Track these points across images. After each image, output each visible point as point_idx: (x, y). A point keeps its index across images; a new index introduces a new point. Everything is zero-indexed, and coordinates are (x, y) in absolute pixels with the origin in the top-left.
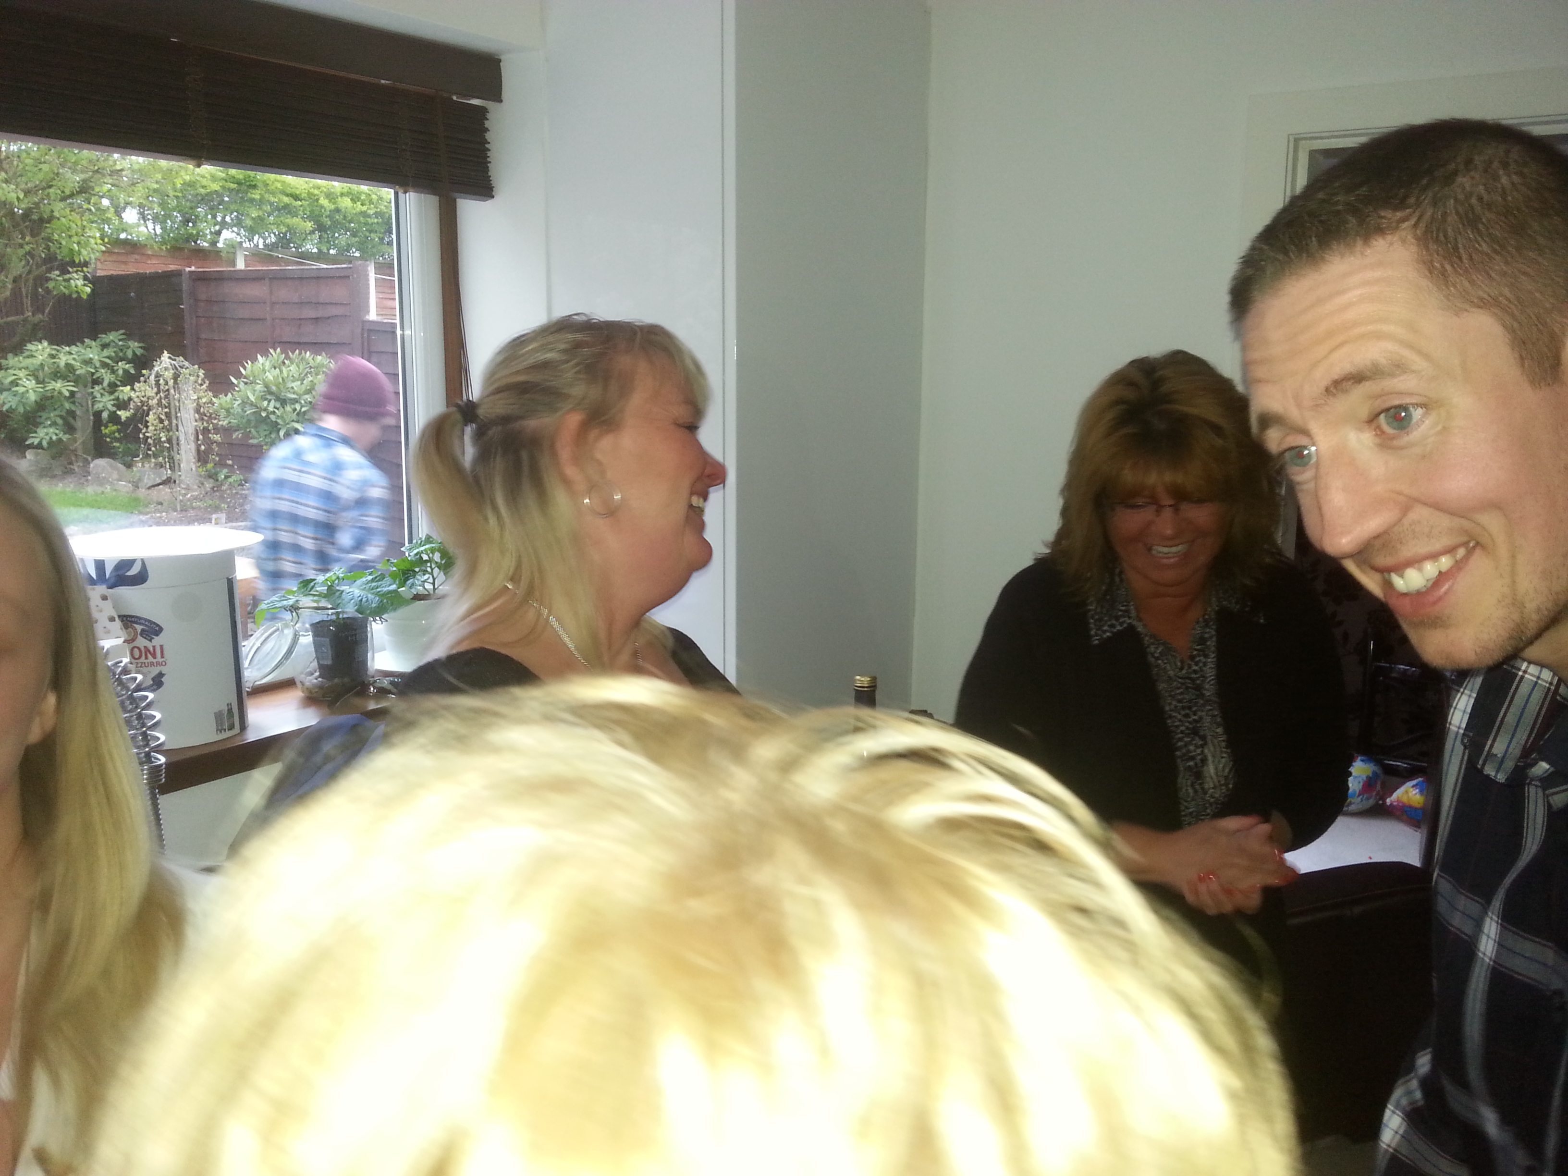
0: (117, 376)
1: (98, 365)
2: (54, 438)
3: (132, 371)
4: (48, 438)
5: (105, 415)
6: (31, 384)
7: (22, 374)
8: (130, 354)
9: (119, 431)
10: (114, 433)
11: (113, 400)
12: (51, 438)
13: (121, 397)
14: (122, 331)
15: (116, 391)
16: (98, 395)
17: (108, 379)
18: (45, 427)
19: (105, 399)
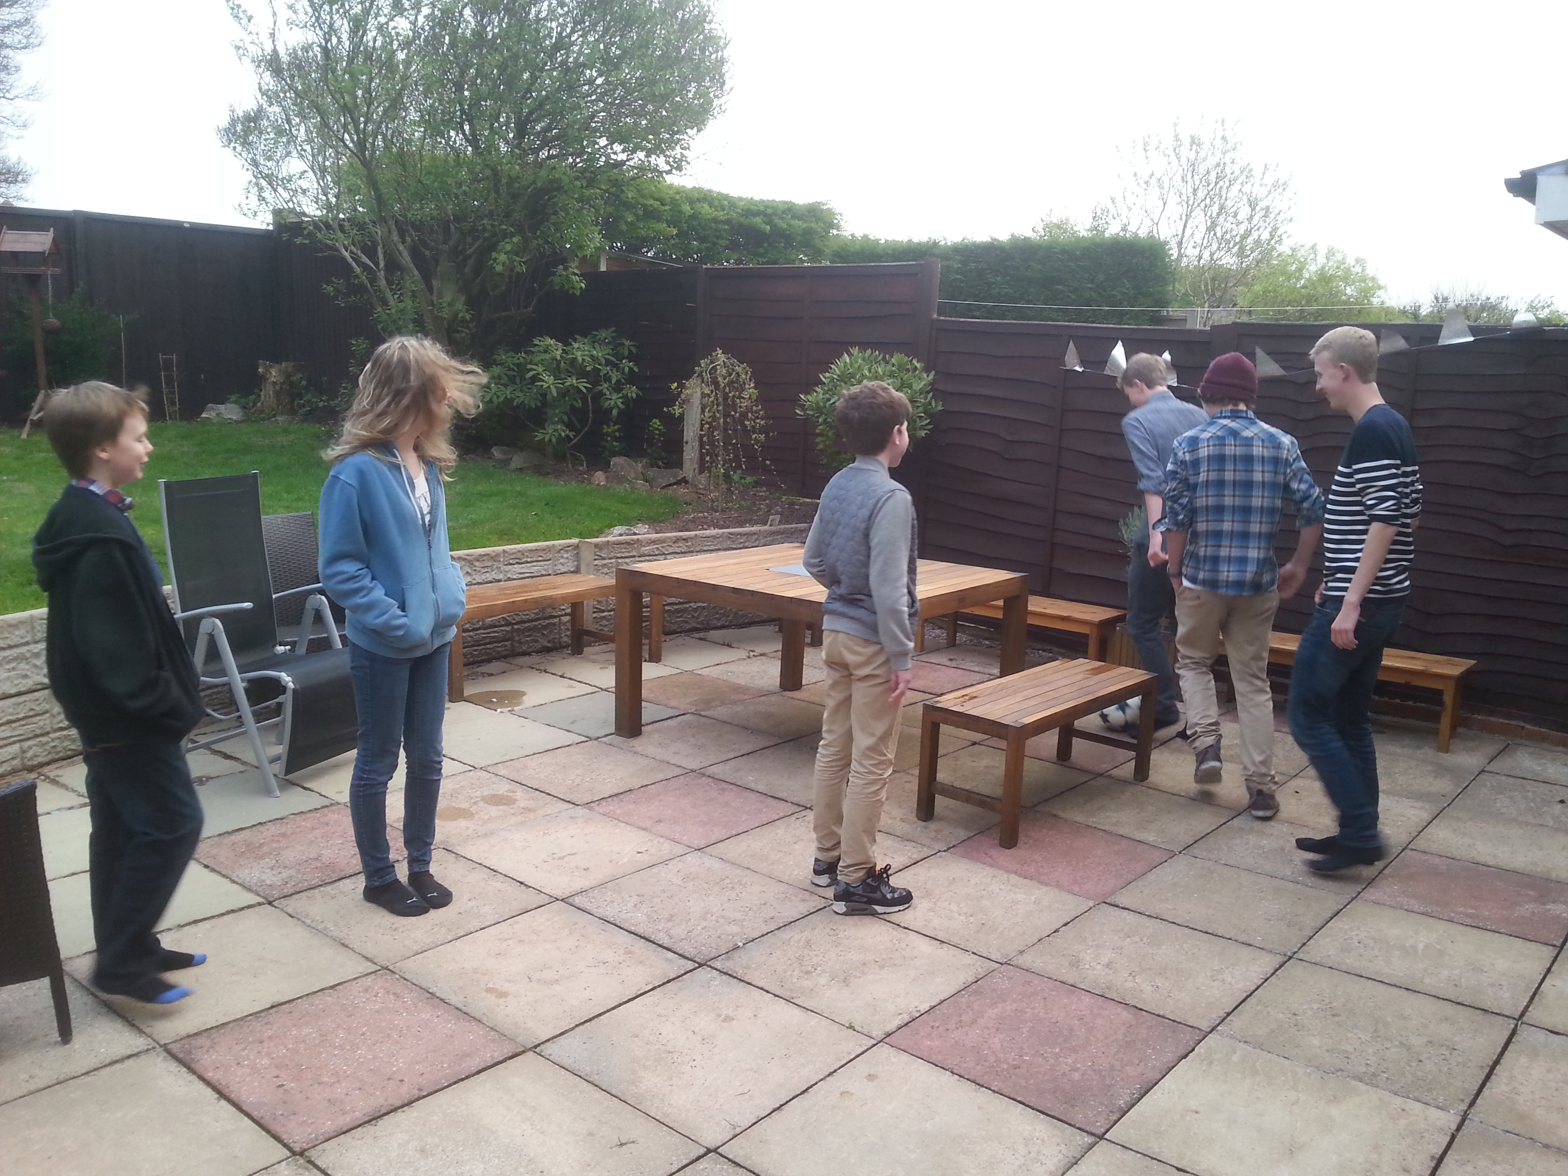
0: (623, 373)
1: (603, 362)
2: (563, 434)
3: (636, 369)
4: (556, 434)
5: (615, 412)
6: (548, 380)
7: (540, 369)
8: (626, 353)
9: (618, 430)
10: (614, 432)
11: (621, 398)
12: (560, 435)
13: (629, 395)
14: (613, 329)
15: (623, 389)
16: (608, 393)
17: (615, 376)
18: (553, 424)
19: (615, 396)
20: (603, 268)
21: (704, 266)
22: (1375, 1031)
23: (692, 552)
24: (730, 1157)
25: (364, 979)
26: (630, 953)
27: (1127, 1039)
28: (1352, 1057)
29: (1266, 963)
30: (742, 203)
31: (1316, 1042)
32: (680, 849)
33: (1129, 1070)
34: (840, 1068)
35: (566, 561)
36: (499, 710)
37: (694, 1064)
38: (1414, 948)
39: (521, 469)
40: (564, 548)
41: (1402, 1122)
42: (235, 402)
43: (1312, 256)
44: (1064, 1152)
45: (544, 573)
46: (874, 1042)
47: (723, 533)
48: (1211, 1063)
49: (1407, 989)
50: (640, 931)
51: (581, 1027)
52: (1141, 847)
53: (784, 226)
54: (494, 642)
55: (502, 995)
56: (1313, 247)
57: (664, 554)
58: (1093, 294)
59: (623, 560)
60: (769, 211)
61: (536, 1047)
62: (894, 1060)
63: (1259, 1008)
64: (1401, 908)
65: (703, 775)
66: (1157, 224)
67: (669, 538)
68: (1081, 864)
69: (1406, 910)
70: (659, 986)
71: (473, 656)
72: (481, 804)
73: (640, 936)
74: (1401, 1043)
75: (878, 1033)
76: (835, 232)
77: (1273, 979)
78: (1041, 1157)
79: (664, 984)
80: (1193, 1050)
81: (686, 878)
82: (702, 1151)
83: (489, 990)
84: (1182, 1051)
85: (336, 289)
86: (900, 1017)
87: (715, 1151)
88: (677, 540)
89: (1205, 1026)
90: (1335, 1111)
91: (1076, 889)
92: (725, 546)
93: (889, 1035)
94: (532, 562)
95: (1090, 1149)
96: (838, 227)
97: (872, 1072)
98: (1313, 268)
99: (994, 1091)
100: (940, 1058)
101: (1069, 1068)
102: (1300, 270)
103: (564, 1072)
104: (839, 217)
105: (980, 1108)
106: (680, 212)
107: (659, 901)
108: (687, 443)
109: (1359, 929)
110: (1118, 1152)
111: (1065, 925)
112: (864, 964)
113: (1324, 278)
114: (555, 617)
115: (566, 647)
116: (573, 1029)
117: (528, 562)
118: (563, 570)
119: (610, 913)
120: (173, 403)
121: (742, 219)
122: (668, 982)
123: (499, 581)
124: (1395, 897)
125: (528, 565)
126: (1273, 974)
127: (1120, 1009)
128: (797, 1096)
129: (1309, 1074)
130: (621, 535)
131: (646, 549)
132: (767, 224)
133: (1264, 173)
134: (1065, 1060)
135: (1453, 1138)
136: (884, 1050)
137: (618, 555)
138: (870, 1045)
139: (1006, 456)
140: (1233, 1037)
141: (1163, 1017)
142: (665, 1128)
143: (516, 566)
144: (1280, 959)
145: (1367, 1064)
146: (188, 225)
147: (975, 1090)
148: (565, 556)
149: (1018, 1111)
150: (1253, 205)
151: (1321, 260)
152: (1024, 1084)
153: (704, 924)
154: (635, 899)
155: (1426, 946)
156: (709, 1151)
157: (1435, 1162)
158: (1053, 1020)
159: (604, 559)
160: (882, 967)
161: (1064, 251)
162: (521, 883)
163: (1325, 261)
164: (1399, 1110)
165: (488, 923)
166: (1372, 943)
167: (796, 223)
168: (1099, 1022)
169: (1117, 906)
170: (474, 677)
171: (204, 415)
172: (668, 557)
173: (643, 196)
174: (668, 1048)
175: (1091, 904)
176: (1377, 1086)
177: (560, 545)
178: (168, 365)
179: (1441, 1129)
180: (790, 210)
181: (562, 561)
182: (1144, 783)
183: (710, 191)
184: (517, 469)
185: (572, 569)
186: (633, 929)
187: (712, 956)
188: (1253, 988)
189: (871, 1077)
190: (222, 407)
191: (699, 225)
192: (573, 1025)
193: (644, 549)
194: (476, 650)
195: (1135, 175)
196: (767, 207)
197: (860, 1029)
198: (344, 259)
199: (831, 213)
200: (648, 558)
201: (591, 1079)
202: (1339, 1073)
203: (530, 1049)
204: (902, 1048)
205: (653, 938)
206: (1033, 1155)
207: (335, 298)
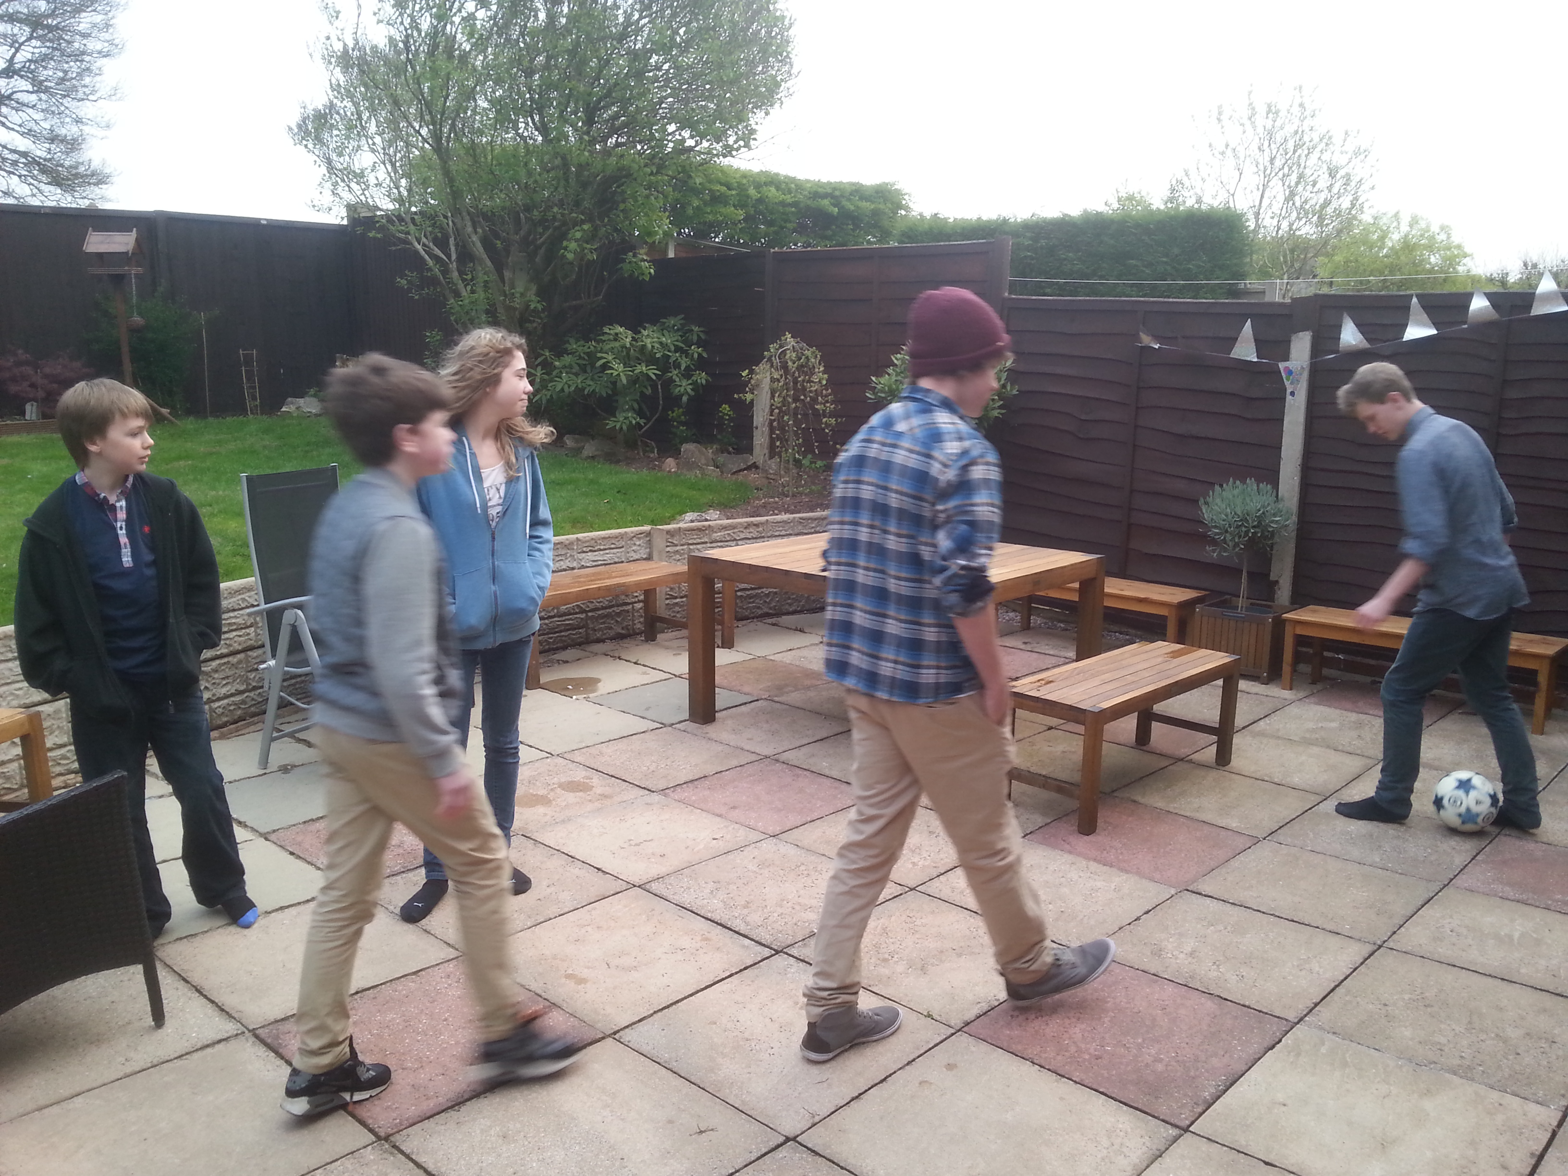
0: (692, 358)
1: (673, 348)
2: (634, 422)
3: (705, 355)
4: (627, 422)
5: (685, 399)
6: (618, 368)
7: (610, 357)
8: (695, 338)
11: (690, 384)
12: (631, 422)
13: (699, 381)
14: (682, 316)
15: (693, 375)
16: (677, 380)
17: (684, 363)
18: (624, 411)
19: (684, 383)
20: (671, 255)
21: (772, 250)
22: (1470, 1023)
23: (763, 537)
24: (810, 1146)
25: (446, 965)
26: (707, 939)
27: (1213, 1030)
28: (1446, 1049)
29: (1355, 952)
30: (809, 185)
31: (1408, 1033)
32: (754, 836)
33: (1215, 1061)
34: (919, 1057)
35: (638, 548)
36: (574, 697)
37: (770, 1051)
38: (1510, 937)
39: (593, 457)
40: (637, 535)
41: (1500, 1118)
42: (315, 396)
43: (1395, 224)
44: (1148, 1144)
45: (617, 560)
46: (953, 1031)
47: (794, 518)
48: (1298, 1055)
49: (1502, 979)
50: (717, 917)
51: (659, 1014)
52: (1223, 833)
53: (852, 208)
54: (568, 630)
55: (582, 981)
56: (1396, 215)
57: (735, 540)
58: (1169, 268)
59: (695, 546)
60: (837, 193)
61: (615, 1033)
62: (973, 1049)
63: (1347, 998)
64: (1495, 895)
65: (777, 761)
66: (1233, 195)
67: (740, 524)
68: (1162, 850)
69: (1501, 897)
70: (736, 973)
71: (549, 643)
72: (559, 791)
73: (717, 923)
74: (1497, 1035)
75: (957, 1022)
76: (903, 212)
77: (1362, 968)
78: (1125, 1150)
79: (741, 971)
80: (1280, 1041)
81: (762, 865)
82: (781, 1139)
83: (568, 976)
84: (1268, 1042)
85: (409, 282)
86: (979, 1006)
87: (794, 1139)
88: (748, 526)
89: (1292, 1016)
90: (1428, 1105)
91: (1157, 876)
92: (796, 531)
93: (967, 1024)
94: (605, 549)
95: (1175, 1141)
96: (907, 208)
97: (951, 1061)
98: (1396, 236)
99: (1075, 1082)
100: (1019, 1047)
101: (1152, 1059)
102: (1382, 238)
103: (643, 1058)
104: (906, 197)
105: (1061, 1099)
106: (748, 196)
107: (735, 888)
108: (757, 428)
109: (1451, 917)
110: (1204, 1145)
111: (1147, 912)
112: (942, 952)
113: (1408, 246)
114: (628, 604)
115: (640, 634)
116: (652, 1015)
117: (601, 550)
118: (636, 557)
119: (686, 899)
120: (254, 398)
121: (809, 202)
122: (746, 968)
123: (573, 569)
124: (1489, 884)
125: (601, 552)
126: (1362, 963)
127: (1204, 999)
128: (876, 1084)
129: (1401, 1067)
130: (692, 521)
131: (717, 535)
132: (835, 206)
133: (1345, 141)
134: (1148, 1051)
135: (1554, 1134)
136: (963, 1039)
137: (690, 542)
138: (949, 1034)
139: (1081, 436)
140: (1321, 1028)
141: (1249, 1007)
142: (744, 1116)
143: (589, 554)
144: (1369, 948)
145: (1462, 1057)
146: (265, 222)
147: (1057, 1081)
148: (638, 543)
149: (1101, 1102)
150: (1332, 173)
151: (1404, 228)
152: (1106, 1075)
153: (780, 910)
154: (711, 885)
155: (1522, 935)
156: (788, 1140)
157: (1536, 1159)
158: (1136, 1010)
159: (676, 545)
160: (960, 955)
161: (1138, 225)
162: (598, 869)
163: (1408, 228)
164: (1496, 1105)
165: (567, 910)
166: (1464, 931)
167: (864, 204)
168: (1182, 1012)
169: (1200, 894)
170: (550, 664)
171: (283, 409)
172: (740, 543)
173: (710, 182)
174: (746, 1035)
175: (1173, 892)
176: (1473, 1080)
177: (632, 532)
178: (248, 361)
179: (1541, 1126)
180: (857, 191)
181: (634, 548)
182: (1226, 768)
183: (777, 175)
184: (588, 457)
185: (644, 556)
186: (709, 915)
187: (789, 943)
188: (1342, 978)
189: (950, 1067)
190: (301, 401)
191: (766, 209)
192: (652, 1012)
193: (715, 535)
194: (551, 638)
195: (1210, 146)
196: (835, 189)
197: (938, 1018)
198: (417, 252)
199: (898, 192)
200: (719, 544)
201: (670, 1067)
202: (1432, 1066)
203: (609, 1036)
204: (981, 1037)
205: (729, 925)
206: (1116, 1147)
207: (409, 290)
